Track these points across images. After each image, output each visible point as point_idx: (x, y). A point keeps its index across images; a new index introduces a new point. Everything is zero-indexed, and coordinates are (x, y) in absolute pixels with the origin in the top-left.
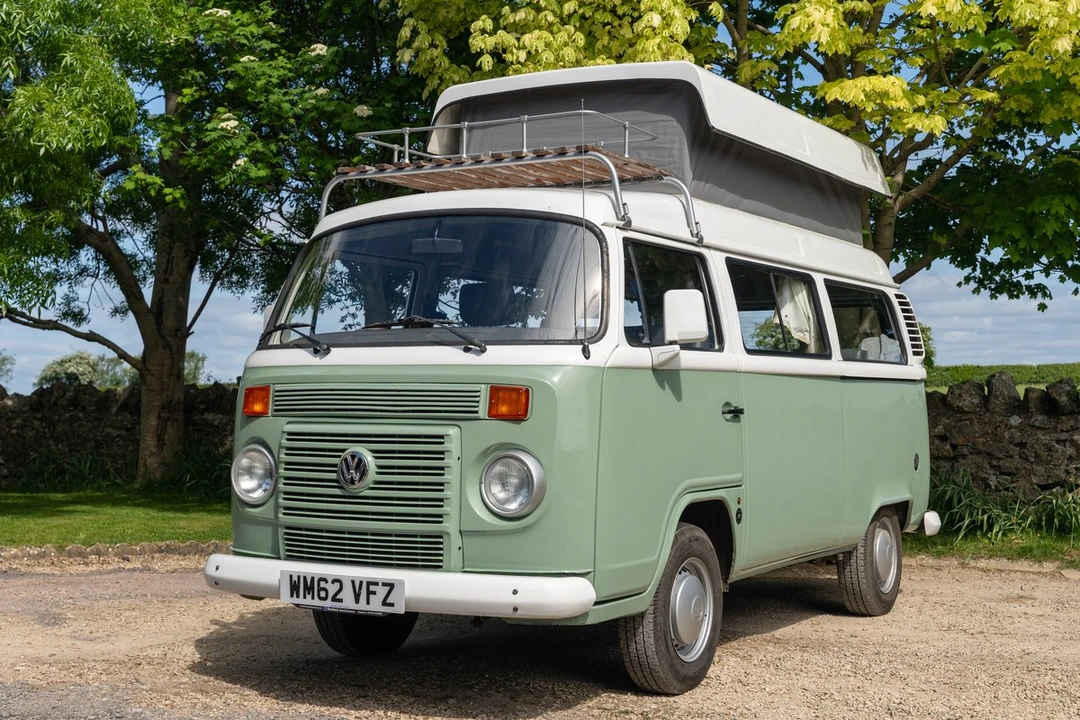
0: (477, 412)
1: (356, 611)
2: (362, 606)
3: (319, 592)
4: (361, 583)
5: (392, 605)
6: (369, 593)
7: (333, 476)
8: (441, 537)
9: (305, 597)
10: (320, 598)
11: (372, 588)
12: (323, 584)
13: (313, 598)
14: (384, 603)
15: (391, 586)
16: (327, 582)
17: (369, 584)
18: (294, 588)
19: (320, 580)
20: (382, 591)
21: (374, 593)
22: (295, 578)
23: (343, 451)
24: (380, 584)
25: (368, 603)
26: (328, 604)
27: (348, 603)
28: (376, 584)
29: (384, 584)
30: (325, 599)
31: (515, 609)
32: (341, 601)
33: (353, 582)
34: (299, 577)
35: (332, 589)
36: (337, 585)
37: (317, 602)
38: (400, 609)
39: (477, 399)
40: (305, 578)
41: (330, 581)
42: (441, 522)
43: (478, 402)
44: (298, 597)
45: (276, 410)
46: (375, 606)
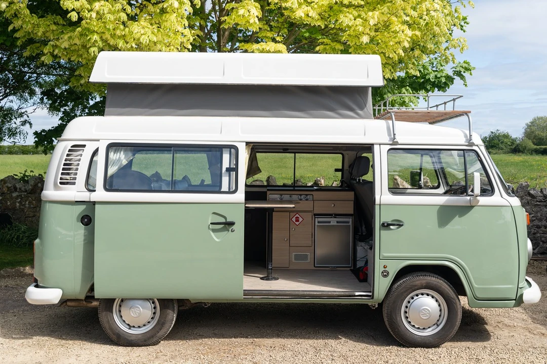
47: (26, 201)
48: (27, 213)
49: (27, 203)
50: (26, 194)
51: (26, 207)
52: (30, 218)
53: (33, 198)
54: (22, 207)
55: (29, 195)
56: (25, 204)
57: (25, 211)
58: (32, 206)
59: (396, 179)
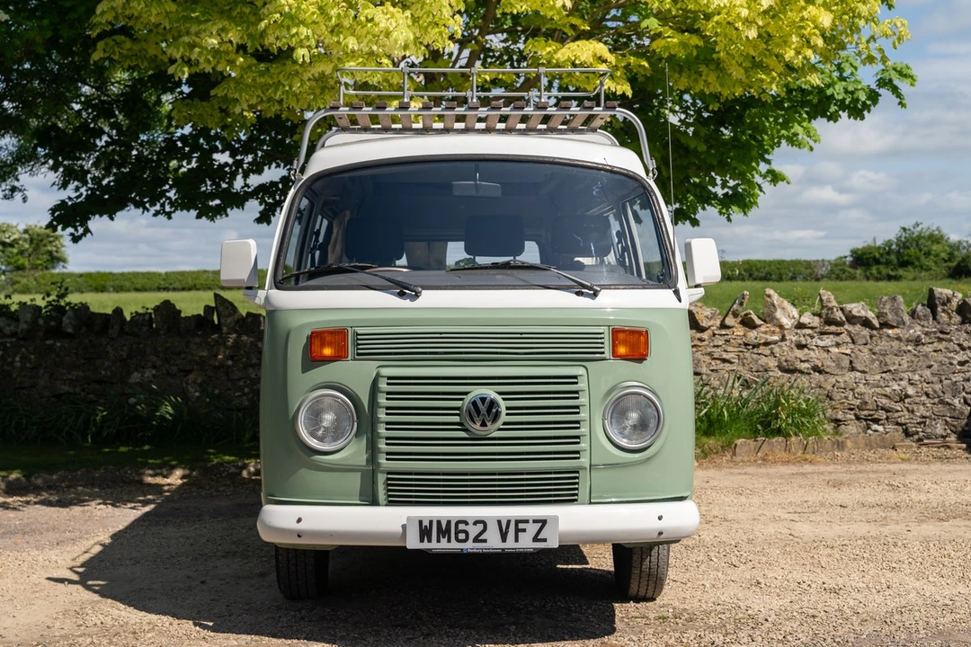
0: (603, 353)
1: (503, 549)
2: (510, 544)
3: (456, 534)
4: (509, 522)
5: (545, 540)
6: (518, 531)
7: (457, 419)
8: (578, 472)
9: (439, 541)
10: (458, 540)
11: (521, 526)
12: (461, 527)
13: (449, 541)
14: (536, 539)
15: (543, 522)
16: (467, 523)
17: (517, 522)
18: (425, 533)
19: (459, 522)
20: (532, 529)
21: (524, 530)
22: (426, 523)
23: (466, 393)
24: (531, 521)
25: (517, 540)
26: (470, 546)
27: (493, 542)
28: (527, 521)
29: (535, 521)
30: (465, 540)
31: (660, 533)
32: (485, 541)
33: (499, 522)
34: (431, 522)
35: (474, 531)
36: (480, 527)
37: (454, 545)
38: (553, 543)
39: (602, 341)
40: (439, 523)
41: (471, 522)
42: (578, 458)
43: (603, 343)
44: (430, 541)
45: (358, 354)
46: (526, 543)
47: (15, 355)
48: (19, 380)
49: (18, 359)
50: (14, 340)
51: (15, 367)
52: (25, 392)
53: (31, 349)
54: (6, 367)
55: (22, 342)
56: (13, 362)
57: (14, 375)
58: (28, 365)
59: (769, 296)
